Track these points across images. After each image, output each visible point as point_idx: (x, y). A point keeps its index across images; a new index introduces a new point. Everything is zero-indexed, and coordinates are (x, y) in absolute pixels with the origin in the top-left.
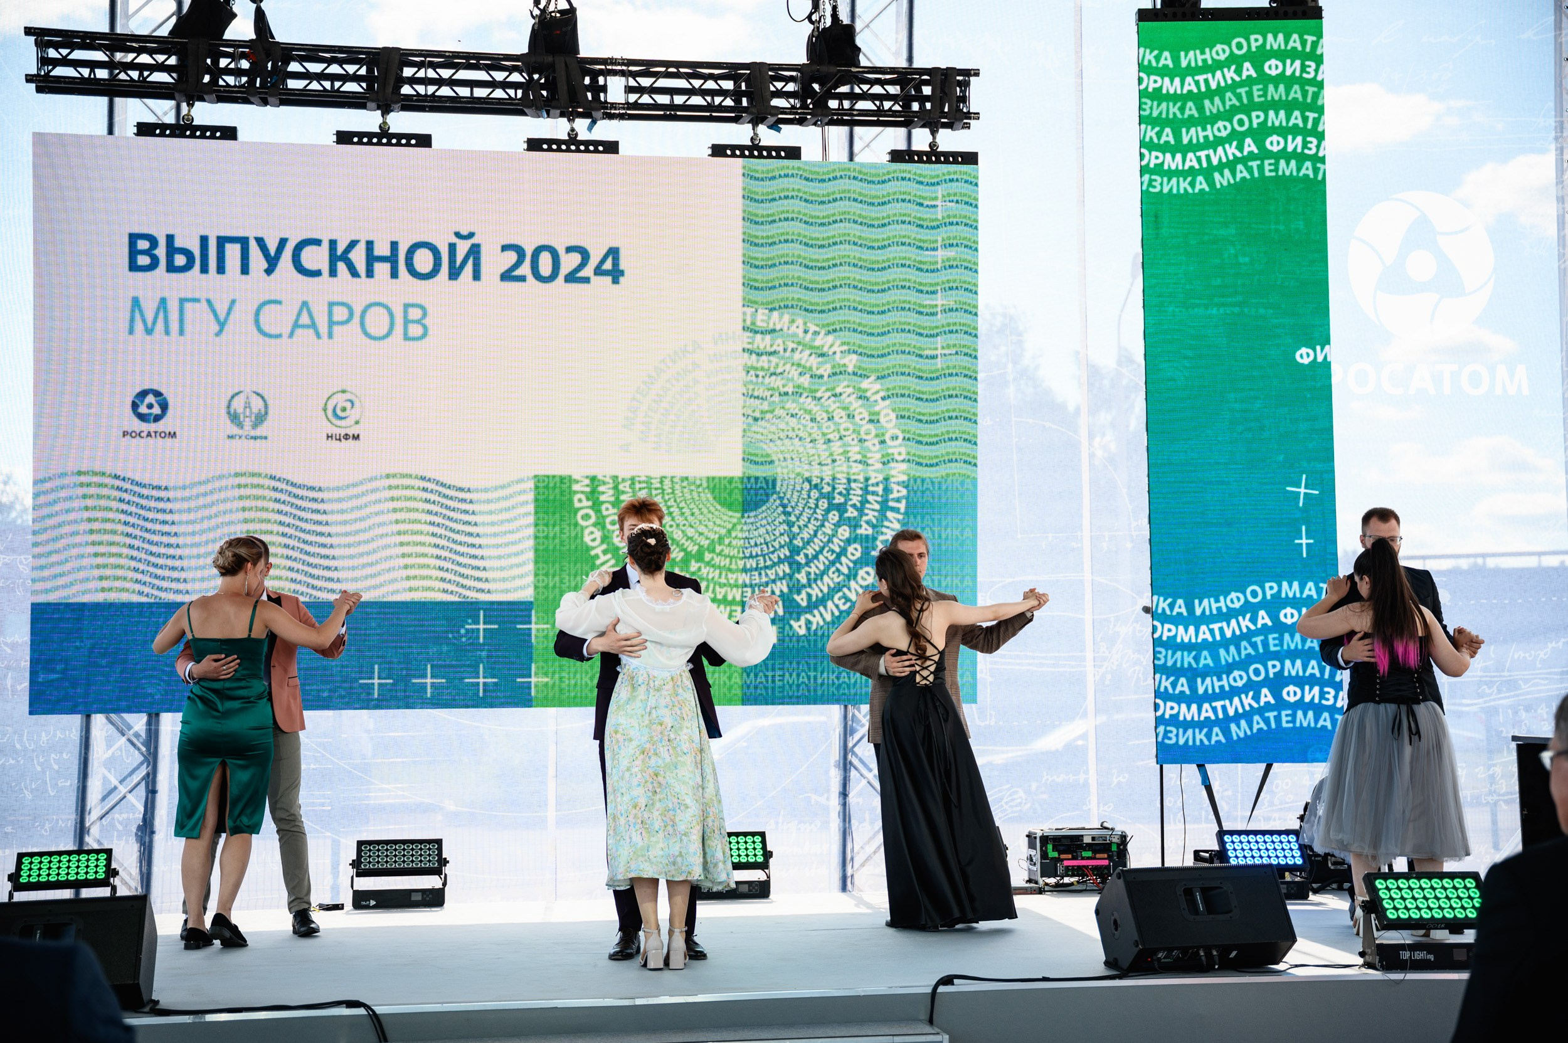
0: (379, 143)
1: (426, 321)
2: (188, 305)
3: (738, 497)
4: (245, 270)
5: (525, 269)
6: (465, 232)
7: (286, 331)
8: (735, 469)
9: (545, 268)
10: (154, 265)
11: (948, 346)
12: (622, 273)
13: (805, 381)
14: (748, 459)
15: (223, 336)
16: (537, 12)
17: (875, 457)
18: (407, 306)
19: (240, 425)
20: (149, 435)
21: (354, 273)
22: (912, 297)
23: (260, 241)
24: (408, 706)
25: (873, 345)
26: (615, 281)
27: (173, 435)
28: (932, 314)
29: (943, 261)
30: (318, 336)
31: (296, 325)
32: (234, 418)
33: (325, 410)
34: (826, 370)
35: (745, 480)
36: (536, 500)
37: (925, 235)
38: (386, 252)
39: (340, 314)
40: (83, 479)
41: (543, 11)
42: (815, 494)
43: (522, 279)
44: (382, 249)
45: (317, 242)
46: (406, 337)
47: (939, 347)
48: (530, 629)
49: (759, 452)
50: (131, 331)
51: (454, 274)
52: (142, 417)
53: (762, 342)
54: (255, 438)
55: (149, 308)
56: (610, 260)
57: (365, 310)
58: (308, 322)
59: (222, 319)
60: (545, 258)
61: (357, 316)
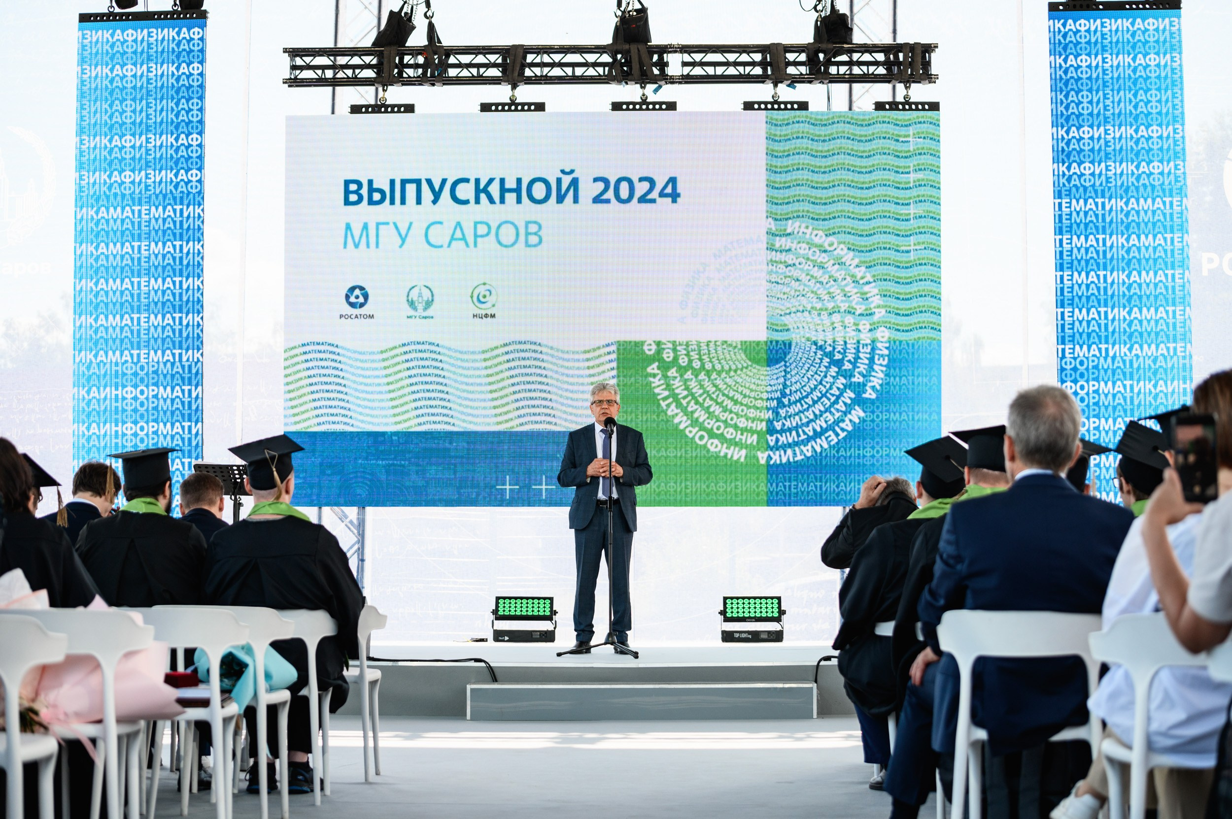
0: (510, 110)
1: (539, 233)
2: (381, 227)
3: (764, 355)
4: (419, 201)
5: (610, 194)
6: (567, 170)
7: (446, 243)
8: (761, 335)
9: (624, 193)
10: (360, 200)
11: (919, 243)
12: (679, 195)
14: (772, 327)
15: (405, 246)
16: (619, 13)
18: (528, 223)
19: (415, 309)
21: (491, 200)
22: (892, 207)
23: (429, 182)
24: (529, 505)
25: (863, 244)
26: (674, 201)
27: (372, 317)
28: (907, 220)
29: (914, 182)
30: (467, 245)
31: (453, 238)
32: (411, 304)
33: (472, 297)
35: (769, 343)
36: (618, 359)
37: (902, 162)
38: (514, 186)
39: (482, 230)
41: (623, 12)
42: (820, 353)
43: (608, 201)
44: (511, 184)
45: (467, 180)
46: (527, 245)
47: (912, 244)
49: (780, 323)
50: (345, 247)
51: (560, 199)
52: (352, 305)
53: (780, 242)
54: (425, 318)
55: (357, 231)
56: (670, 186)
57: (499, 227)
58: (460, 235)
59: (403, 235)
60: (624, 186)
61: (493, 231)
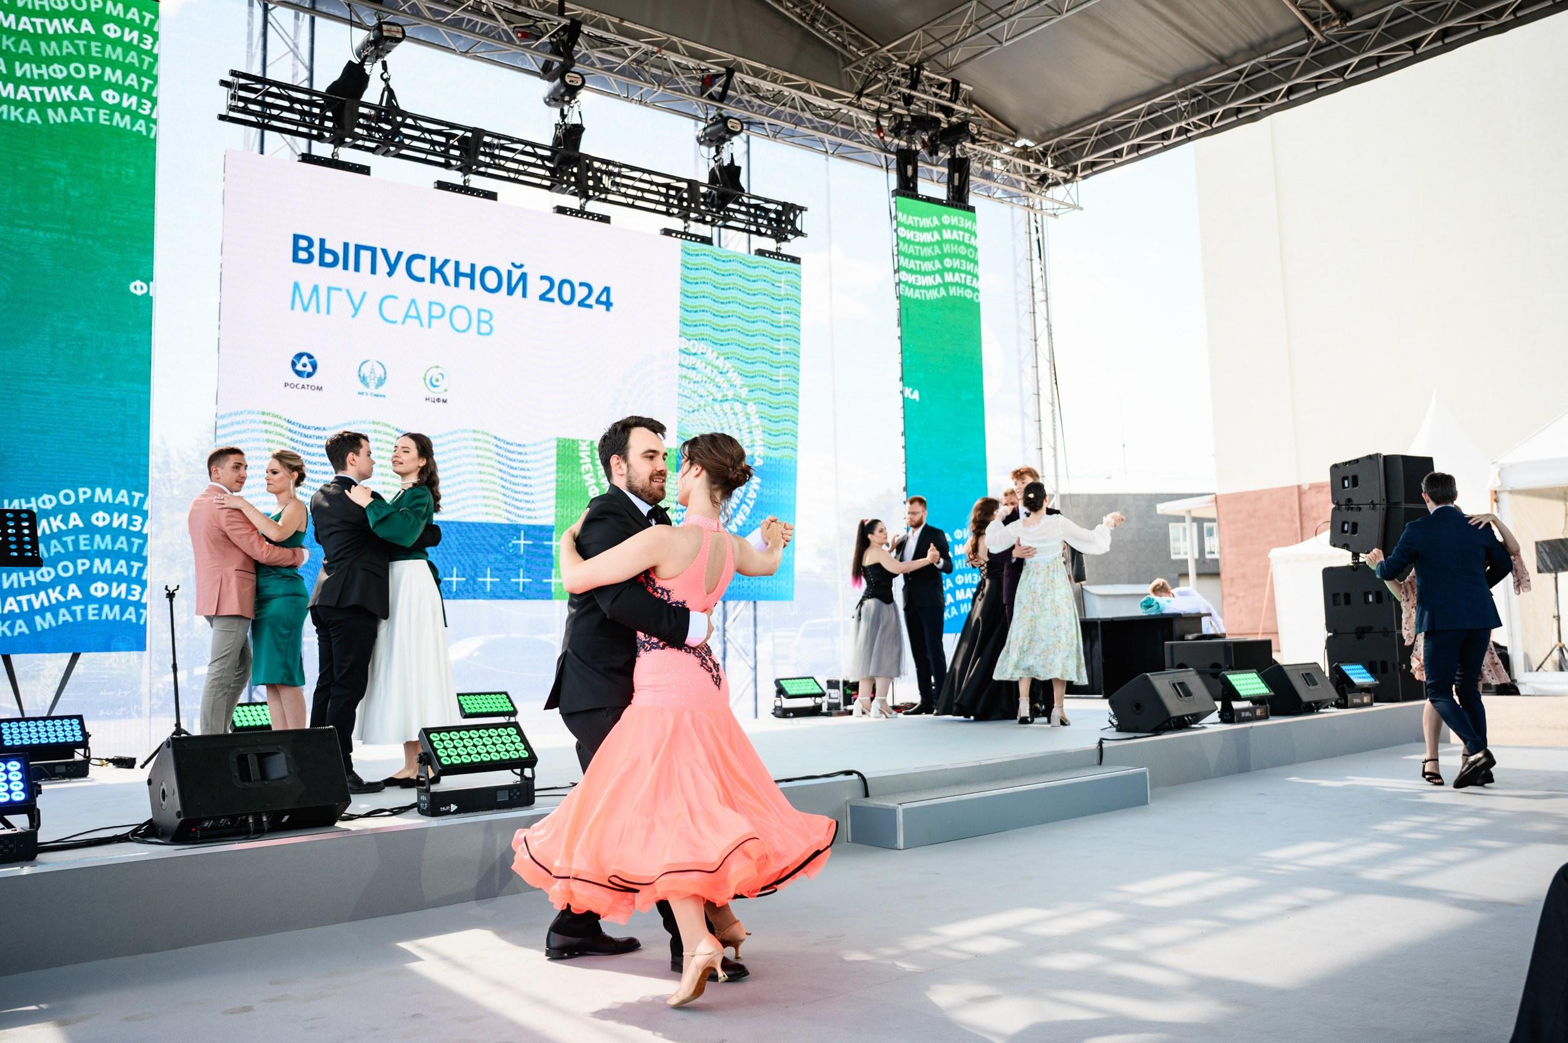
0: (465, 193)
1: (491, 322)
2: (332, 292)
4: (373, 271)
5: (554, 294)
6: (518, 264)
7: (400, 321)
9: (567, 297)
10: (310, 259)
11: (785, 375)
12: (611, 304)
15: (358, 317)
18: (480, 311)
19: (367, 385)
20: (303, 387)
21: (447, 283)
22: (768, 341)
23: (384, 251)
24: (474, 598)
25: (748, 370)
26: (608, 309)
27: (320, 389)
28: (778, 354)
29: (784, 322)
30: (422, 325)
31: (407, 316)
32: (363, 379)
33: (426, 379)
36: (558, 455)
37: (776, 304)
38: (468, 271)
39: (436, 311)
40: (265, 418)
41: (565, 123)
43: (552, 300)
44: (465, 268)
45: (423, 257)
46: (479, 333)
47: (781, 375)
48: (551, 546)
49: (686, 433)
50: (293, 308)
51: (511, 291)
52: (299, 373)
53: (691, 360)
54: (377, 396)
55: (306, 292)
56: (605, 295)
57: (452, 311)
58: (416, 315)
59: (357, 302)
60: (566, 288)
61: (448, 311)
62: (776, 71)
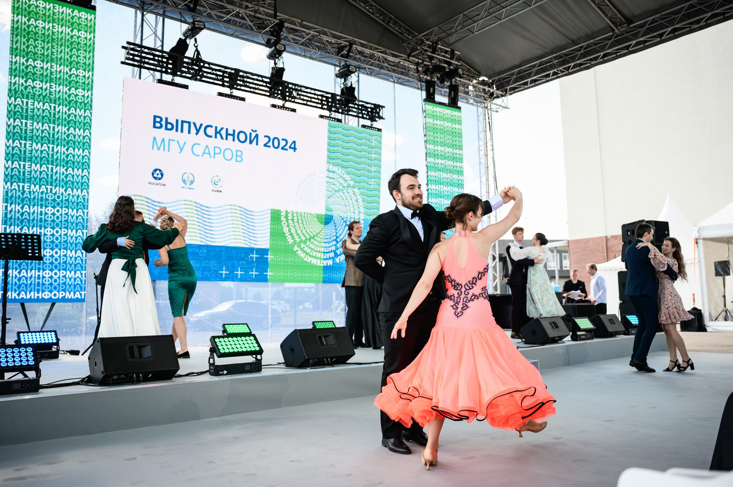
0: (231, 98)
1: (242, 156)
2: (171, 142)
3: (324, 220)
4: (189, 132)
5: (270, 144)
6: (254, 130)
7: (201, 155)
8: (323, 212)
9: (276, 145)
10: (161, 127)
11: (374, 182)
12: (296, 149)
13: (341, 187)
14: (327, 209)
15: (182, 153)
17: (357, 211)
18: (237, 151)
19: (186, 184)
20: (157, 184)
21: (222, 138)
22: (367, 166)
23: (194, 124)
24: (233, 281)
25: (357, 179)
26: (295, 151)
27: (164, 185)
28: (371, 172)
29: (374, 158)
30: (211, 157)
31: (204, 153)
32: (184, 181)
33: (212, 181)
34: (346, 185)
35: (325, 215)
36: (271, 217)
37: (370, 150)
38: (232, 133)
39: (217, 150)
41: (277, 68)
42: (342, 221)
43: (269, 147)
44: (230, 132)
45: (212, 126)
46: (236, 161)
47: (372, 182)
48: (268, 258)
50: (153, 148)
51: (251, 142)
52: (155, 178)
53: (331, 175)
54: (190, 189)
55: (159, 141)
56: (293, 144)
57: (224, 151)
58: (208, 152)
59: (182, 147)
60: (276, 141)
61: (222, 151)
62: (372, 45)
